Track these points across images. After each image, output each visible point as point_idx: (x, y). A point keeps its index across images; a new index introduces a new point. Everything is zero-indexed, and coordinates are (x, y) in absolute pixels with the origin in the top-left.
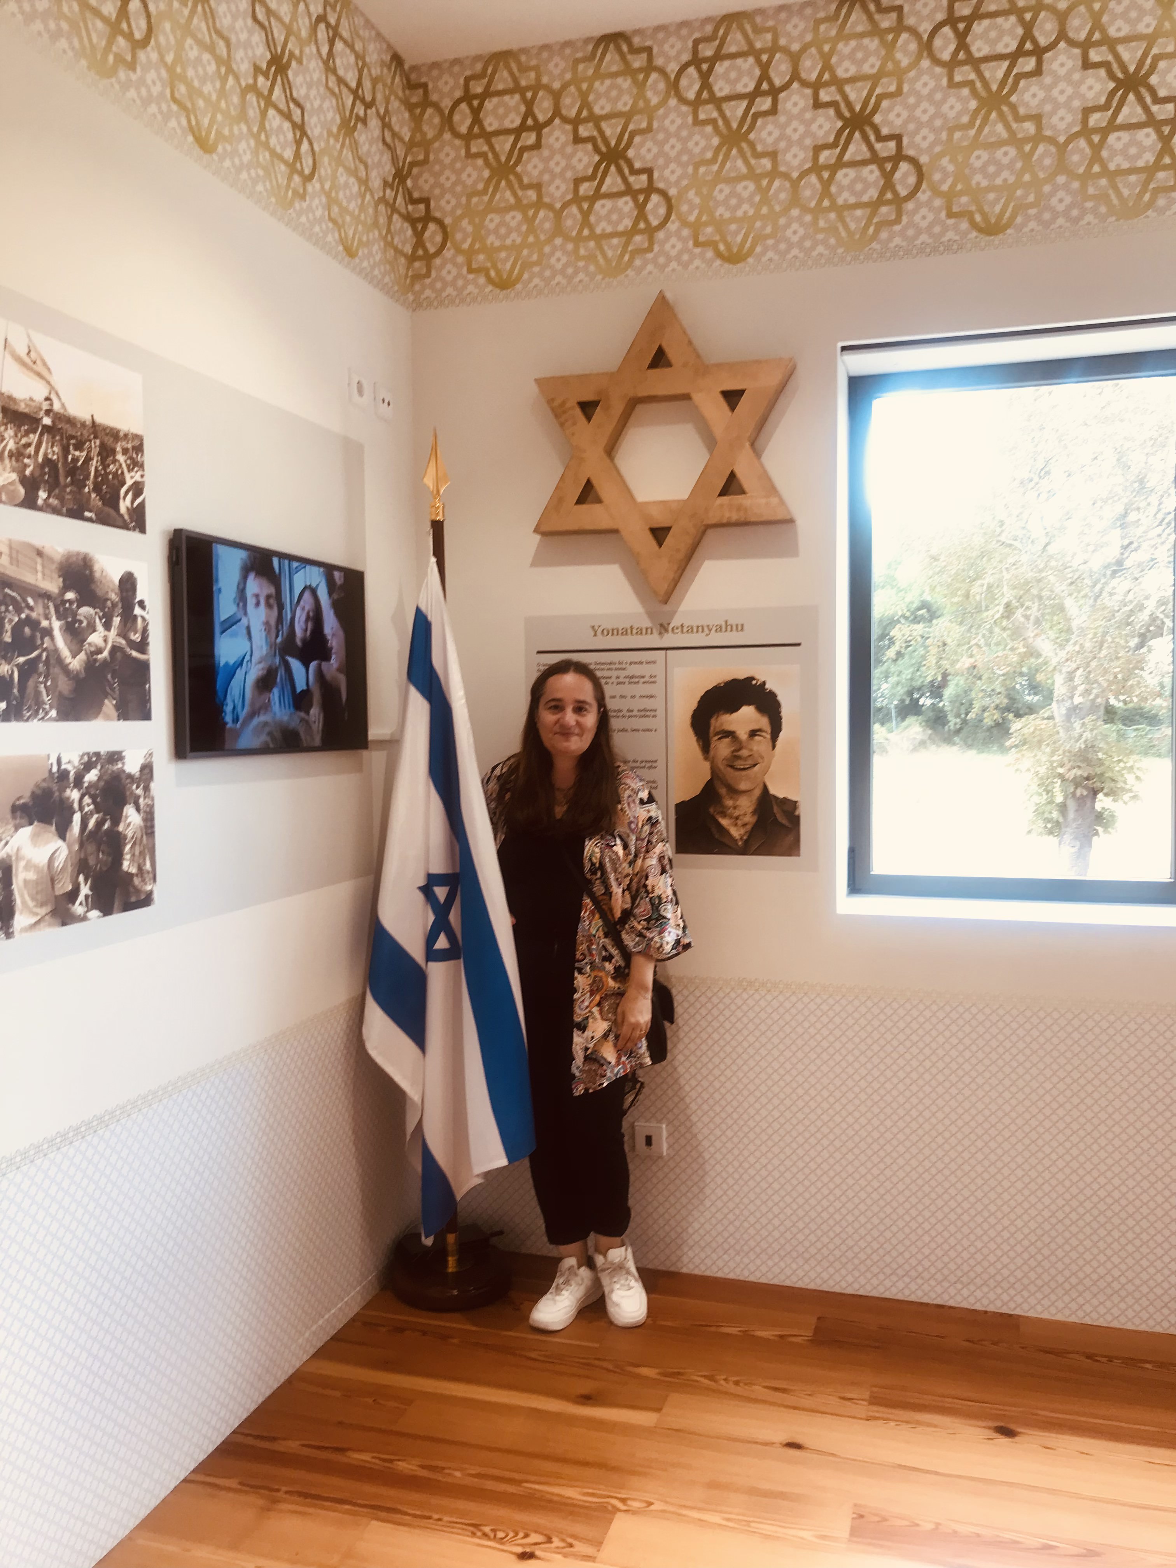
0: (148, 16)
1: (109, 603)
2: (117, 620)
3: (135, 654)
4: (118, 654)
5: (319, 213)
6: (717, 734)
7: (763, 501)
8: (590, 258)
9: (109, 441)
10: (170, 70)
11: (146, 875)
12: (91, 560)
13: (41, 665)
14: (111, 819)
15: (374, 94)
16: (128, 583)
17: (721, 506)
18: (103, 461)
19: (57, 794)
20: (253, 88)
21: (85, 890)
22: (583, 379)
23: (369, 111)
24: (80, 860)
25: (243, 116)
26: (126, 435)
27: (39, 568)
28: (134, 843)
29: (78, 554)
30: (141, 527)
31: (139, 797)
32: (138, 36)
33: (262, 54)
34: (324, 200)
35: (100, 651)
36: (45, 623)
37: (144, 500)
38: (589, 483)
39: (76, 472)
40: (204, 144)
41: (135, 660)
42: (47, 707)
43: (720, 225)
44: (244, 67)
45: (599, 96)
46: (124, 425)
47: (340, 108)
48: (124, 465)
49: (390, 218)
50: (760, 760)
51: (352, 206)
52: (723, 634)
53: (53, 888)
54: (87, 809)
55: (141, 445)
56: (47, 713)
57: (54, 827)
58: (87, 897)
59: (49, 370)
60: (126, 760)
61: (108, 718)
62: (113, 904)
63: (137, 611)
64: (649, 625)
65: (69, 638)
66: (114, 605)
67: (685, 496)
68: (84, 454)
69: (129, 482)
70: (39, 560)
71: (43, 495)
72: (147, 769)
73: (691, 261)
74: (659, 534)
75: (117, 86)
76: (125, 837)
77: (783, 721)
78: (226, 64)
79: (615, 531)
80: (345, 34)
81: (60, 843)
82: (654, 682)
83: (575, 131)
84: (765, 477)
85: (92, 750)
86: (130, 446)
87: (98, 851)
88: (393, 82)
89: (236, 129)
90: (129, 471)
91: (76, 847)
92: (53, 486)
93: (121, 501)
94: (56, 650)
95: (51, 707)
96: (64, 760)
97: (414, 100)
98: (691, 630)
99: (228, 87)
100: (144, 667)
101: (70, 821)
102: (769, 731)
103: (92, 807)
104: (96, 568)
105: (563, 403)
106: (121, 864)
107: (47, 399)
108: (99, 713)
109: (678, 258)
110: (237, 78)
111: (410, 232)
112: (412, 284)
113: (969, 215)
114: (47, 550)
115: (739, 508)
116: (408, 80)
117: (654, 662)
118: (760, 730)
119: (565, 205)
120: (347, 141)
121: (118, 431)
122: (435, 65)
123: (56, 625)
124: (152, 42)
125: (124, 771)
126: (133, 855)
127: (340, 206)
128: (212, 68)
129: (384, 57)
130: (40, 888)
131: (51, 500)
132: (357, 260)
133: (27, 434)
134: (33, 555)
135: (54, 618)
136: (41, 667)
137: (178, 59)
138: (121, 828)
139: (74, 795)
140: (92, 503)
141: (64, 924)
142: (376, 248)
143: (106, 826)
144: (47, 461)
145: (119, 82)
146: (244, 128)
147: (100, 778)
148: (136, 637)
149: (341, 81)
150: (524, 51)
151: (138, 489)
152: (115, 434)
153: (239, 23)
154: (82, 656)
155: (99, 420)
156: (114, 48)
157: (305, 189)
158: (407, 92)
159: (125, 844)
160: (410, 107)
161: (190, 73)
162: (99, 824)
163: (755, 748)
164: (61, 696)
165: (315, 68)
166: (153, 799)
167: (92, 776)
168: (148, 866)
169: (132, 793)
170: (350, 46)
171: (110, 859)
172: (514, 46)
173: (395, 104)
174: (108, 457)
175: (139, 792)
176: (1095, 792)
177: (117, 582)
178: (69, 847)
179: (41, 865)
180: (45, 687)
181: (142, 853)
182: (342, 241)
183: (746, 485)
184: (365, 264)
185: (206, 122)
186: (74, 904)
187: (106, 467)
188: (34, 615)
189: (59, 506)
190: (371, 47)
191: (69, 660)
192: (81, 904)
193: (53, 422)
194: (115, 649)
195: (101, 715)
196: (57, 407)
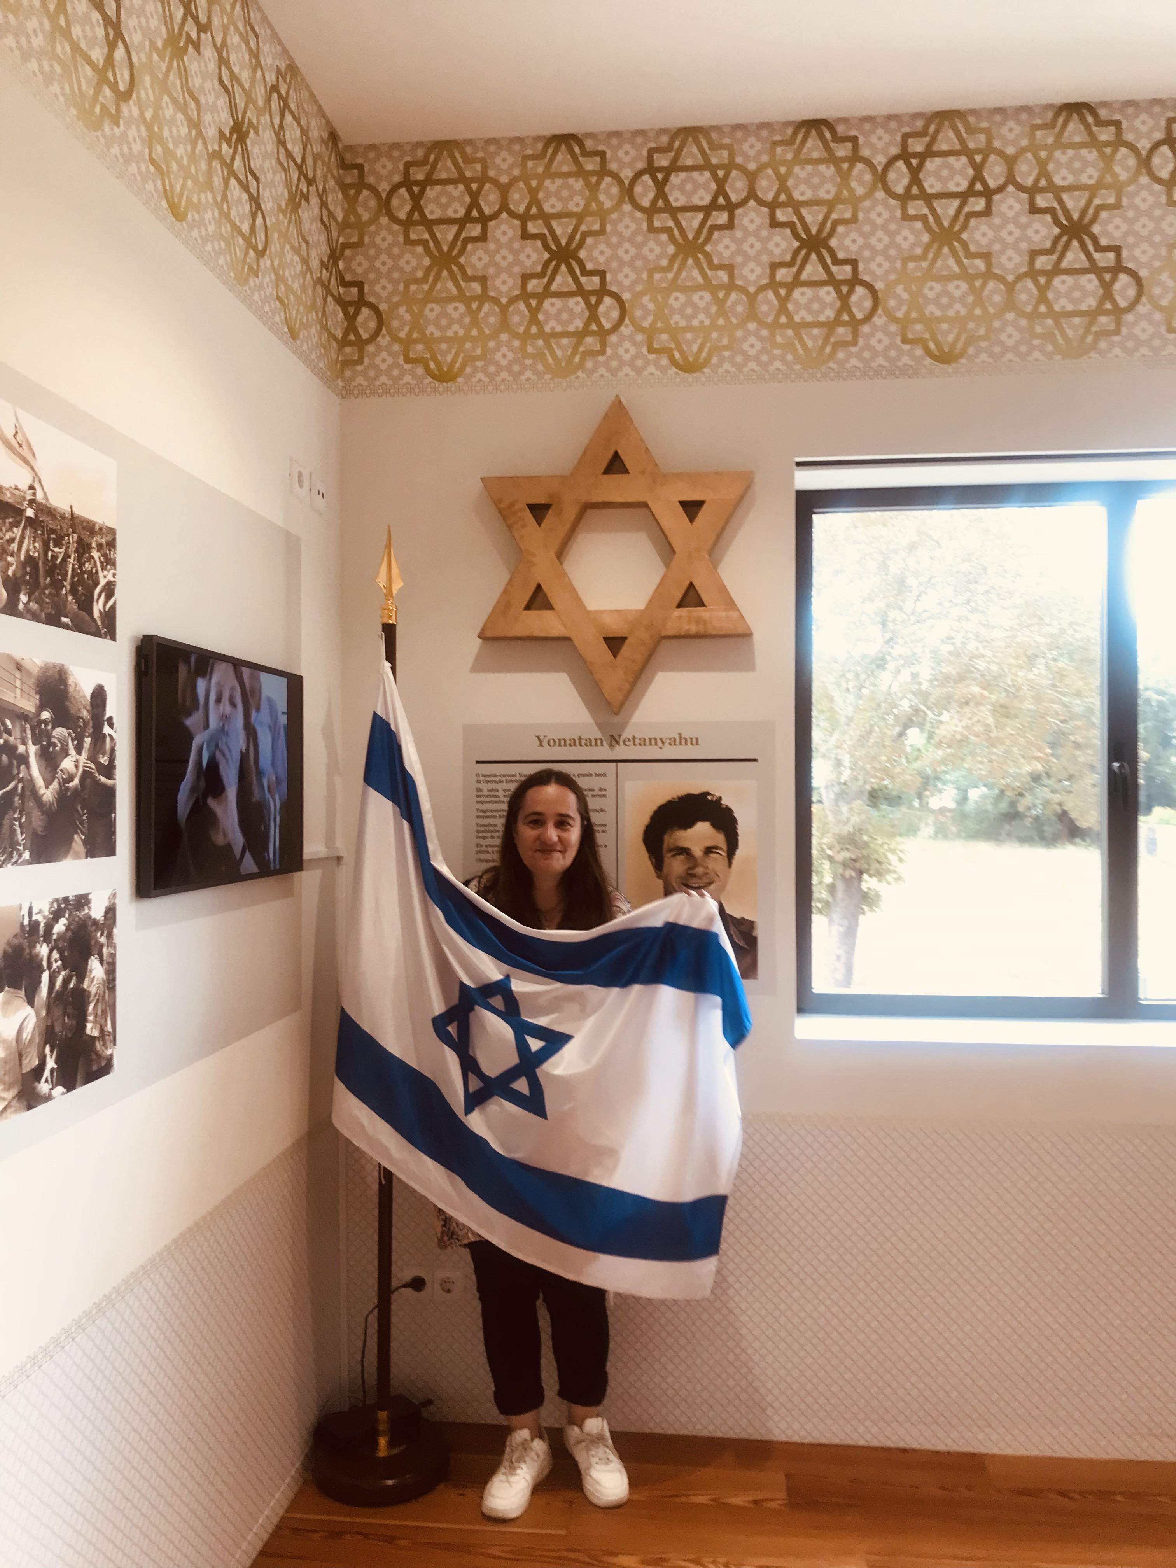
0: (131, 66)
1: (81, 723)
2: (88, 741)
3: (103, 779)
4: (88, 780)
5: (269, 291)
6: (670, 850)
7: (723, 614)
8: (539, 356)
9: (85, 535)
10: (149, 127)
11: (107, 1037)
12: (65, 673)
13: (17, 799)
14: (77, 975)
15: (315, 170)
16: (99, 696)
17: (680, 617)
18: (79, 559)
19: (27, 951)
20: (216, 155)
21: (51, 1063)
22: (532, 480)
23: (311, 188)
24: (47, 1026)
25: (208, 185)
26: (101, 529)
27: (18, 683)
28: (97, 1002)
29: (55, 666)
30: (112, 634)
31: (102, 946)
32: (122, 87)
33: (226, 120)
34: (273, 277)
35: (71, 778)
36: (21, 749)
37: (115, 603)
38: (539, 587)
39: (55, 569)
40: (177, 212)
41: (104, 785)
42: (21, 848)
43: (674, 333)
44: (211, 132)
45: (549, 194)
46: (100, 517)
47: (288, 184)
48: (99, 564)
49: (325, 300)
50: (716, 878)
51: (296, 285)
52: (679, 748)
53: (21, 1065)
54: (55, 966)
55: (114, 539)
56: (20, 856)
57: (23, 992)
58: (52, 1070)
59: (34, 455)
60: (92, 905)
61: (77, 857)
62: (76, 1075)
63: (107, 730)
64: (599, 735)
65: (44, 763)
66: (86, 724)
67: (642, 606)
68: (62, 550)
69: (103, 582)
70: (18, 674)
71: (24, 598)
72: (111, 912)
73: (645, 367)
74: (615, 643)
75: (102, 140)
76: (89, 992)
77: (740, 838)
78: (195, 124)
79: (568, 639)
80: (293, 106)
81: (29, 1010)
82: (604, 796)
83: (524, 227)
84: (723, 590)
85: (61, 895)
86: (104, 541)
87: (65, 1013)
88: (330, 159)
89: (203, 196)
90: (104, 569)
91: (44, 1013)
92: (34, 588)
93: (95, 603)
94: (31, 780)
95: (25, 849)
96: (35, 911)
97: (348, 180)
98: (643, 742)
99: (197, 152)
100: (110, 793)
101: (39, 982)
102: (725, 847)
103: (59, 963)
104: (71, 681)
105: (511, 505)
106: (85, 1027)
107: (32, 487)
108: (68, 852)
109: (631, 364)
110: (205, 143)
111: (341, 315)
112: (342, 370)
113: (923, 343)
114: (27, 664)
115: (698, 621)
116: (342, 159)
117: (604, 775)
118: (716, 847)
119: (513, 300)
120: (293, 218)
121: (94, 525)
122: (372, 147)
123: (33, 749)
124: (134, 96)
125: (90, 917)
126: (96, 1016)
127: (286, 285)
128: (184, 130)
129: (323, 134)
130: (8, 1067)
131: (31, 604)
132: (299, 342)
133: (10, 529)
134: (12, 667)
135: (30, 742)
136: (17, 801)
137: (155, 115)
138: (85, 985)
139: (43, 950)
140: (69, 607)
141: (30, 1107)
142: (313, 330)
143: (72, 985)
144: (30, 559)
145: (104, 136)
146: (210, 196)
147: (68, 928)
148: (104, 760)
149: (289, 155)
150: (470, 142)
151: (110, 590)
152: (90, 528)
153: (208, 85)
154: (55, 785)
155: (77, 512)
156: (101, 99)
157: (258, 266)
158: (341, 171)
159: (89, 1003)
160: (344, 187)
161: (166, 133)
162: (66, 982)
163: (710, 866)
164: (35, 834)
165: (268, 136)
166: (115, 948)
167: (60, 927)
168: (109, 1028)
169: (97, 942)
170: (297, 119)
171: (74, 1022)
172: (459, 137)
173: (331, 183)
174: (84, 554)
175: (103, 940)
176: (861, 873)
177: (89, 697)
178: (37, 1014)
179: (10, 1039)
180: (21, 825)
181: (104, 1012)
182: (287, 321)
183: (705, 598)
184: (305, 347)
185: (178, 188)
186: (39, 1082)
187: (82, 565)
188: (11, 739)
189: (38, 611)
190: (313, 123)
191: (42, 791)
192: (46, 1081)
193: (36, 514)
194: (86, 775)
195: (71, 852)
196: (39, 497)
